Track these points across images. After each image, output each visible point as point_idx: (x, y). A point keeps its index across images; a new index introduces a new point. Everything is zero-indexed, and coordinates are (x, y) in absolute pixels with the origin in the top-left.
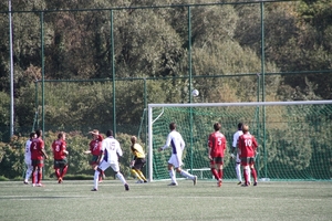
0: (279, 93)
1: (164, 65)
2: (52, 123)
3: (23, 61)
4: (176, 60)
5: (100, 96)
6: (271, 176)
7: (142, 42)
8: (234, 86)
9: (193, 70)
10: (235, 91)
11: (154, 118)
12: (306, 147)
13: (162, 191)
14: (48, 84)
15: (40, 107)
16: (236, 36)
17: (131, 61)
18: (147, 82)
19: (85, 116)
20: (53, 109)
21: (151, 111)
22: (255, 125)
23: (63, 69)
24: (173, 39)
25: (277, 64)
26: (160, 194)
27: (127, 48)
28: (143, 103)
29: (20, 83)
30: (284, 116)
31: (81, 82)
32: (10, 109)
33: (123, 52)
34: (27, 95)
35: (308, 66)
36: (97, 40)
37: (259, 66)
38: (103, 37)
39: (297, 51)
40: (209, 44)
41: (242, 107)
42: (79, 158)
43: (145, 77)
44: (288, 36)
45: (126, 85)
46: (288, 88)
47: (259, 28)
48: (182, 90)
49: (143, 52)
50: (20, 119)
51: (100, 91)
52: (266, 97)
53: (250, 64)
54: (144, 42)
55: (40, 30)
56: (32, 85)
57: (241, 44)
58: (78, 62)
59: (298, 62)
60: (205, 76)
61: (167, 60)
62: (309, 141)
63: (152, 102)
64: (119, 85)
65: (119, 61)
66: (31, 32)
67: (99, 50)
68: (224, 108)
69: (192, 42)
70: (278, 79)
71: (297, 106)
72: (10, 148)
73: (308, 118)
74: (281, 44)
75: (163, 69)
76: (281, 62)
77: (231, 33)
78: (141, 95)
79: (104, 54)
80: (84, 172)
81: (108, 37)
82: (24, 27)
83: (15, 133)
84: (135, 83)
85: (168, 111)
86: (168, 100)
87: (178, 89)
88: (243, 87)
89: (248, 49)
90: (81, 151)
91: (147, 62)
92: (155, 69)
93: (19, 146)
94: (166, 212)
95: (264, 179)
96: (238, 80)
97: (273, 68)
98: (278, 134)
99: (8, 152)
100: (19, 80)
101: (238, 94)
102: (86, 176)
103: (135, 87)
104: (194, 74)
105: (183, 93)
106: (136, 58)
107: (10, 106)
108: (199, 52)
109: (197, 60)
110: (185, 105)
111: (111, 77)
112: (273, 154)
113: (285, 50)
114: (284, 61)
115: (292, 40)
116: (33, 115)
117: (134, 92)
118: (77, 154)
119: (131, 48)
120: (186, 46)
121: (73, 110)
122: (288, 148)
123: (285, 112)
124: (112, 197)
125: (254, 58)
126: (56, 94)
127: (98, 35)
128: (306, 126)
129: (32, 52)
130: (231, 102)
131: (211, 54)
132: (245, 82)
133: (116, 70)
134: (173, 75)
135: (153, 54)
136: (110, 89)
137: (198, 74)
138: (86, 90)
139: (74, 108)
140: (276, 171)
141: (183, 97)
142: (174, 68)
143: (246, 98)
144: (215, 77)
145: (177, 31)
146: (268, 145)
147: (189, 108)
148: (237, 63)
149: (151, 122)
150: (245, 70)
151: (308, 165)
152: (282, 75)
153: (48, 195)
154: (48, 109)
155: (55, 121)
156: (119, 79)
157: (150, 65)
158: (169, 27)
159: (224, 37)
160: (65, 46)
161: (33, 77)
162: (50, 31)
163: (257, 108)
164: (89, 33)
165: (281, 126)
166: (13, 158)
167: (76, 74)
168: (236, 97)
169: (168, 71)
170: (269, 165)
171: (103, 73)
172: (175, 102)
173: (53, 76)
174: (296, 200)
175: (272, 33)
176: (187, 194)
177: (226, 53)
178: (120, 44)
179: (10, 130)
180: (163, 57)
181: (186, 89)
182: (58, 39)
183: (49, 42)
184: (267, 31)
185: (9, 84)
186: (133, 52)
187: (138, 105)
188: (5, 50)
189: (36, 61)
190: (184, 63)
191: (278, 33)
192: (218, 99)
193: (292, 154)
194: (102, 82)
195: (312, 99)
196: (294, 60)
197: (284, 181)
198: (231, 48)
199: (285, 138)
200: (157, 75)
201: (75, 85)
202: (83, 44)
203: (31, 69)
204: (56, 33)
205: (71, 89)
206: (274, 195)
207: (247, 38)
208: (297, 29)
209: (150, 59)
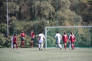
0: (82, 24)
1: (50, 16)
2: (19, 32)
3: (11, 15)
4: (53, 15)
5: (32, 25)
6: (80, 47)
7: (43, 10)
8: (69, 22)
9: (58, 17)
10: (69, 23)
11: (47, 31)
12: (89, 39)
13: (49, 51)
14: (18, 21)
15: (15, 28)
16: (70, 8)
17: (40, 15)
18: (45, 21)
19: (28, 30)
20: (19, 28)
21: (46, 29)
22: (75, 33)
23: (22, 17)
24: (52, 9)
25: (81, 16)
26: (49, 52)
27: (39, 11)
28: (44, 27)
29: (10, 21)
30: (83, 30)
31: (27, 21)
32: (7, 28)
33: (38, 12)
34: (12, 24)
35: (90, 16)
36: (31, 9)
37: (76, 16)
38: (33, 8)
39: (87, 12)
40: (62, 10)
41: (71, 28)
42: (26, 42)
43: (44, 19)
44: (84, 8)
45: (39, 22)
46: (84, 23)
47: (76, 6)
48: (55, 23)
49: (44, 12)
50: (10, 31)
51: (32, 23)
52: (78, 25)
53: (74, 16)
54: (44, 10)
55: (16, 7)
56: (13, 22)
57: (71, 10)
58: (26, 15)
59: (87, 15)
60: (61, 19)
61: (50, 15)
62: (90, 37)
63: (46, 26)
64: (37, 22)
65: (37, 15)
66: (13, 7)
67: (32, 12)
68: (66, 28)
69: (58, 9)
70: (81, 20)
71: (87, 27)
72: (7, 39)
73: (90, 31)
74: (82, 10)
75: (49, 17)
76: (82, 15)
77: (68, 7)
78: (43, 25)
79: (33, 13)
80: (28, 46)
81: (34, 8)
82: (11, 6)
83: (9, 35)
84: (42, 21)
85: (51, 29)
86: (51, 26)
87: (54, 23)
88: (72, 22)
89: (73, 12)
90: (27, 40)
91: (45, 15)
92: (47, 17)
93: (10, 39)
94: (50, 57)
95: (77, 48)
96: (70, 20)
97: (80, 17)
98: (81, 35)
99: (7, 40)
100: (10, 20)
101: (70, 24)
102: (28, 47)
103: (42, 22)
104: (58, 19)
105: (55, 24)
106: (42, 14)
107: (7, 27)
108: (59, 12)
109: (59, 15)
110: (56, 27)
111: (35, 19)
112: (80, 41)
113: (83, 12)
114: (83, 15)
115: (85, 9)
116: (13, 30)
117: (41, 24)
118: (26, 41)
119: (40, 11)
120: (56, 11)
121: (24, 28)
122: (84, 39)
123: (83, 29)
124: (35, 52)
125: (75, 14)
126: (20, 24)
127: (31, 8)
128: (89, 33)
129: (13, 13)
130: (68, 26)
131: (63, 13)
132: (72, 21)
133: (37, 17)
134: (52, 19)
135: (47, 13)
136: (35, 23)
137: (59, 19)
138: (28, 23)
139: (25, 28)
140: (81, 45)
141: (55, 25)
142: (53, 17)
143: (73, 25)
144: (64, 19)
145: (53, 7)
146: (79, 38)
147: (57, 28)
148: (70, 16)
149: (46, 32)
150: (72, 17)
151: (90, 44)
152: (83, 19)
153: (18, 52)
154: (18, 28)
155: (20, 31)
156: (37, 20)
157: (46, 16)
158: (51, 6)
159: (66, 8)
160: (22, 11)
161: (14, 20)
162: (18, 7)
163: (75, 28)
164: (29, 7)
165: (82, 33)
166: (8, 42)
167: (25, 19)
168: (70, 25)
169: (51, 18)
170: (79, 44)
171: (33, 18)
172: (53, 26)
173: (19, 19)
174: (87, 53)
175: (80, 7)
176: (56, 52)
177: (67, 13)
178: (38, 10)
179: (7, 34)
180: (50, 14)
181: (56, 23)
182: (20, 9)
183: (18, 10)
184: (78, 6)
185: (7, 21)
186: (41, 12)
187: (43, 27)
188: (6, 12)
189: (14, 15)
190: (55, 15)
191: (81, 7)
192: (65, 25)
193: (85, 41)
194: (33, 21)
195: (91, 25)
196: (86, 15)
197: (83, 48)
198: (68, 11)
199: (83, 36)
200: (48, 19)
201: (25, 22)
202: (27, 10)
203: (13, 17)
204: (20, 7)
205: (24, 23)
206: (80, 52)
207: (73, 9)
208: (87, 6)
209: (46, 14)
